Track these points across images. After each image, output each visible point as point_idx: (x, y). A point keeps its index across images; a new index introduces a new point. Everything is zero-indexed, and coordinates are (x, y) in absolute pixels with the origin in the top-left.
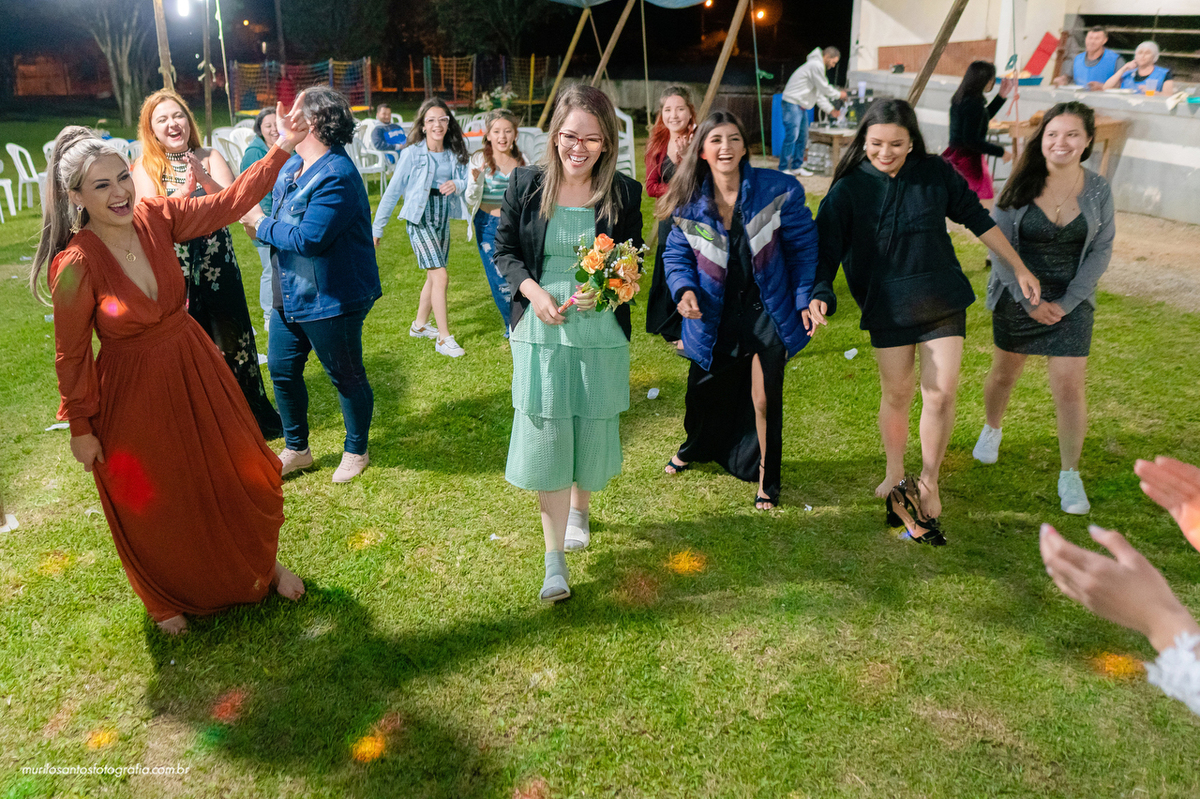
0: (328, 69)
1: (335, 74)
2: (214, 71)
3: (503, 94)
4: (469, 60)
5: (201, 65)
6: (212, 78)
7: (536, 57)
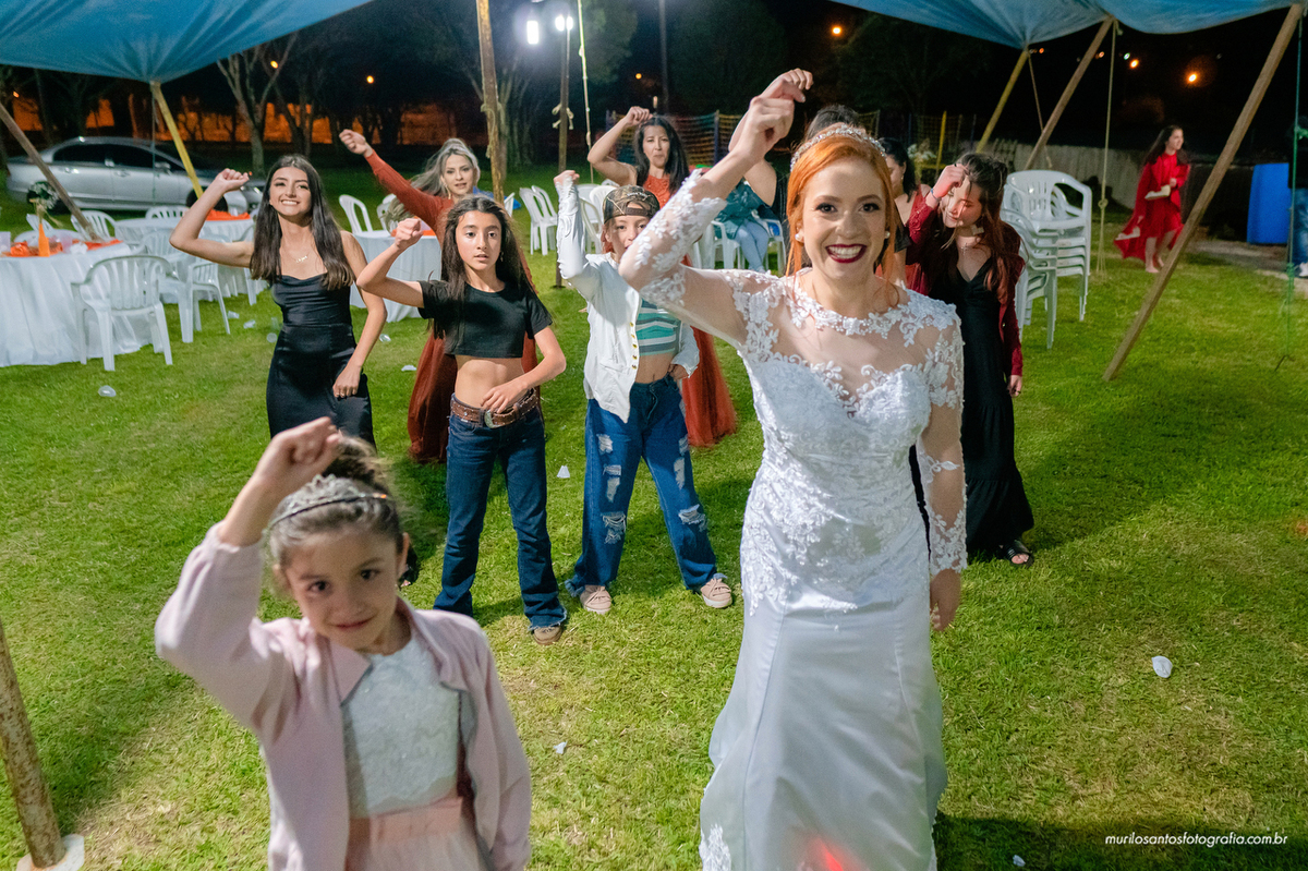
0: (713, 123)
1: (720, 129)
2: (571, 117)
3: (919, 154)
4: (872, 116)
5: (557, 109)
6: (569, 125)
7: (948, 116)
